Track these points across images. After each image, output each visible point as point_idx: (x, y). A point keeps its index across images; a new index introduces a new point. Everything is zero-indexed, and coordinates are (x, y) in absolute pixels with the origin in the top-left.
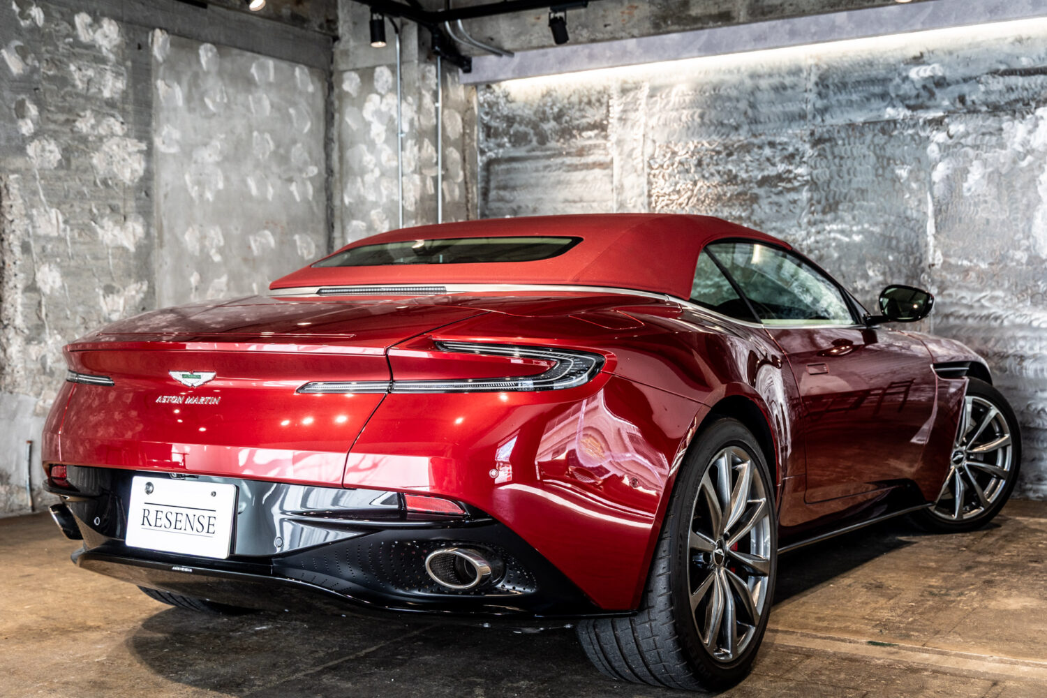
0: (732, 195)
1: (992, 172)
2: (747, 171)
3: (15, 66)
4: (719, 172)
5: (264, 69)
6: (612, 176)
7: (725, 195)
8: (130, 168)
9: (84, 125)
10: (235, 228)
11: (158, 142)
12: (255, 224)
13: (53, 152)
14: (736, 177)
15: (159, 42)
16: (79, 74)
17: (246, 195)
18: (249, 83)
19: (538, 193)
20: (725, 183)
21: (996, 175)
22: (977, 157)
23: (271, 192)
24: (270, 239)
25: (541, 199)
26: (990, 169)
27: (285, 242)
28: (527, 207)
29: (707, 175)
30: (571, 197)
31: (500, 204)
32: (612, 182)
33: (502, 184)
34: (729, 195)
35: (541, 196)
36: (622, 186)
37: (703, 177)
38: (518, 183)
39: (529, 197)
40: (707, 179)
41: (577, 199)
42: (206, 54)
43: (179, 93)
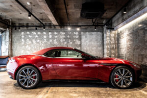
3: (68, 37)
5: (94, 33)
8: (79, 43)
9: (75, 40)
10: (90, 47)
11: (82, 41)
12: (93, 47)
13: (72, 43)
15: (82, 33)
16: (74, 37)
17: (92, 44)
18: (92, 35)
23: (95, 44)
24: (95, 48)
27: (97, 48)
42: (87, 33)
43: (84, 37)
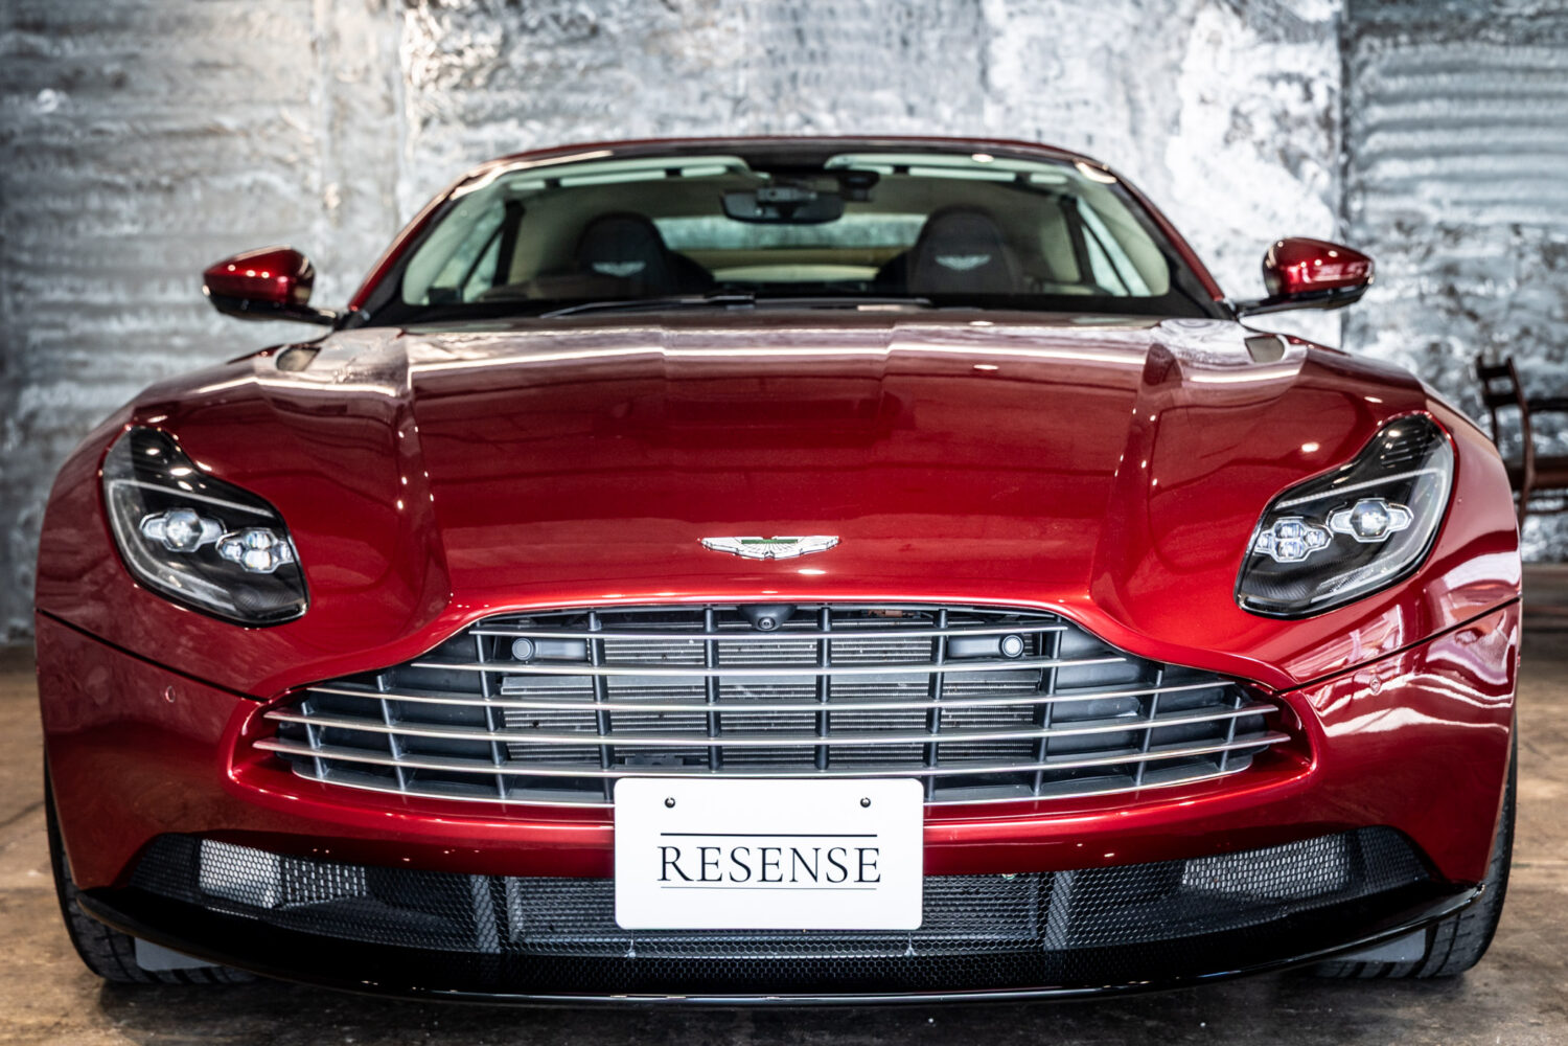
0: (587, 69)
1: (1097, 50)
2: (621, 21)
4: (556, 18)
6: (311, 15)
7: (572, 64)
14: (595, 31)
19: (127, 43)
20: (573, 42)
21: (1103, 55)
22: (1070, 17)
25: (133, 57)
26: (1093, 43)
28: (100, 73)
29: (532, 23)
30: (209, 55)
31: (28, 64)
32: (311, 28)
33: (29, 17)
34: (581, 65)
35: (135, 49)
36: (335, 36)
37: (523, 28)
38: (73, 17)
39: (102, 51)
40: (533, 31)
41: (225, 58)
